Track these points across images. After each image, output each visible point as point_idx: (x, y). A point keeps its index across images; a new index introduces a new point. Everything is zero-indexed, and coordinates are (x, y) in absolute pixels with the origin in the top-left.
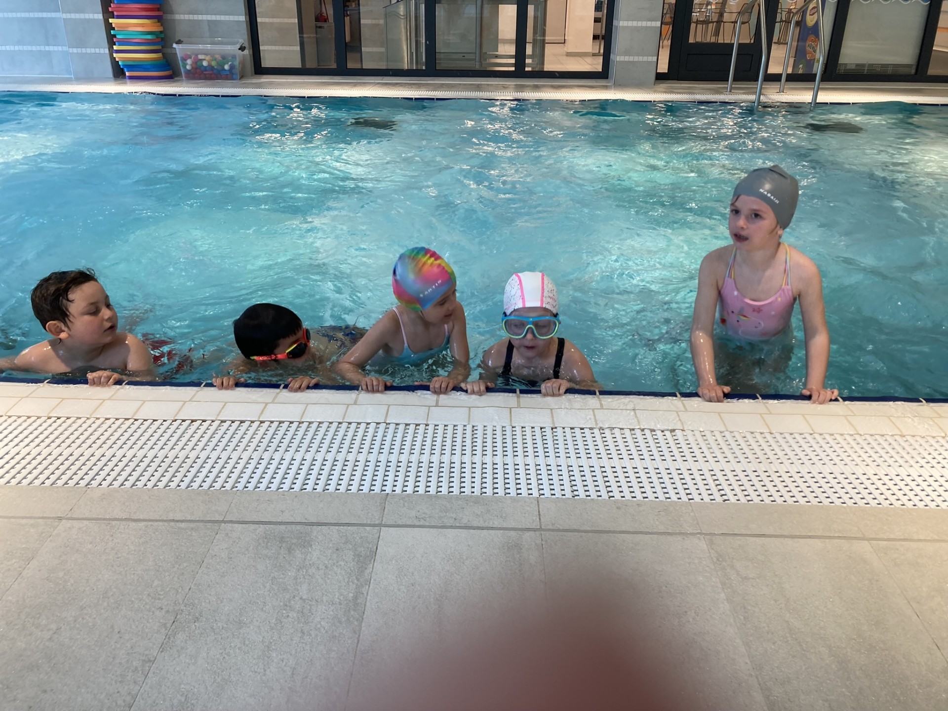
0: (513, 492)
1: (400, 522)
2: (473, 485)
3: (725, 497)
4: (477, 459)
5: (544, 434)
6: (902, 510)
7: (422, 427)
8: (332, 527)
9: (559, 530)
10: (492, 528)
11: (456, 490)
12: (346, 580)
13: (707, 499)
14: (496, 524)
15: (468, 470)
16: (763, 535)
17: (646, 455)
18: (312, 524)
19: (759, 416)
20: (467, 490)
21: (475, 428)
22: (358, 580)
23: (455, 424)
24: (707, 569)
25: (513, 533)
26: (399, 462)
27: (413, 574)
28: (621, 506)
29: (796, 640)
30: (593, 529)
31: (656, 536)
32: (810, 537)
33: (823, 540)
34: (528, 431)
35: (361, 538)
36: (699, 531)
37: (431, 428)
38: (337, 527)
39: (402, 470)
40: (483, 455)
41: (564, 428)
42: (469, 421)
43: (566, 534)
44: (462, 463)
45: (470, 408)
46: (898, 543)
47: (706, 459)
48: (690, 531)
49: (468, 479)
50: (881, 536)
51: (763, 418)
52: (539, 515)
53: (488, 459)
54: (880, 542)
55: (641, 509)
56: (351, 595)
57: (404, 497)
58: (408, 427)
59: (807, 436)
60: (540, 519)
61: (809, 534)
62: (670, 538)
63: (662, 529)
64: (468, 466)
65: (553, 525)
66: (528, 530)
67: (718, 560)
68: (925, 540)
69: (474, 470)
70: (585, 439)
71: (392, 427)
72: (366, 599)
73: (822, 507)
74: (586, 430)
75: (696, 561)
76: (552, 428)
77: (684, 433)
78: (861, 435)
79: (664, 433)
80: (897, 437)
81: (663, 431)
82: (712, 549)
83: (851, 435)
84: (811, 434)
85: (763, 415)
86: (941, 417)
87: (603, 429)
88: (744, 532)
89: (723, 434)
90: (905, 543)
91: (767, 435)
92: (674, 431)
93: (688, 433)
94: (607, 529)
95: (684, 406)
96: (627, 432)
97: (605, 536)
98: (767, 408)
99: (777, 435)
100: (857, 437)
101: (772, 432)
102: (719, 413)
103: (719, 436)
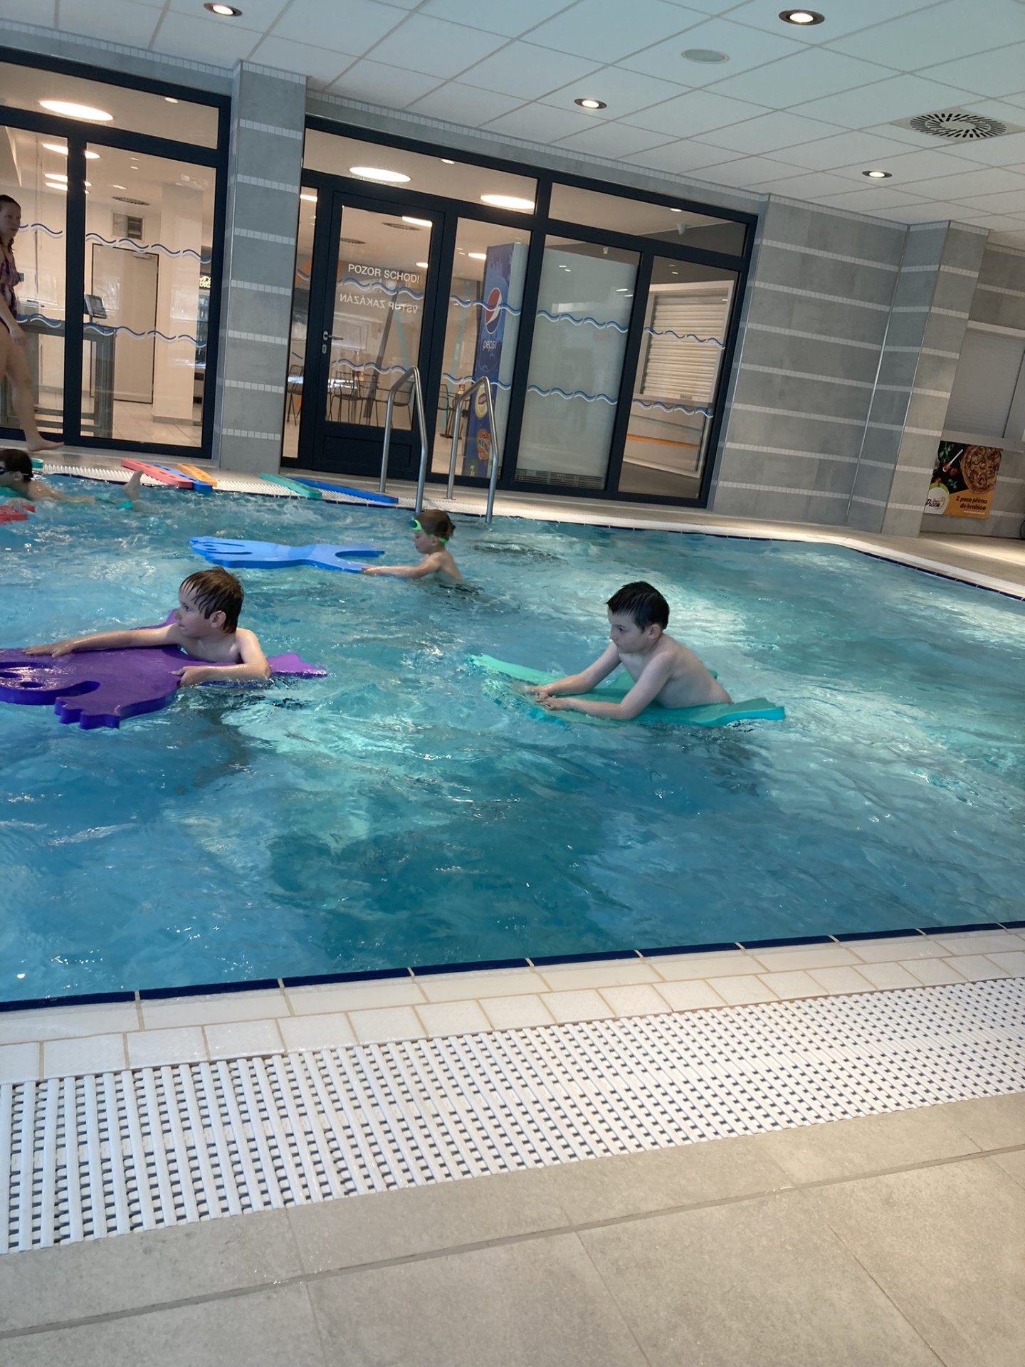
3: (348, 1186)
6: (621, 1158)
13: (317, 1195)
16: (412, 1257)
17: (214, 1116)
19: (409, 1010)
28: (152, 1245)
30: (91, 1313)
31: (215, 1305)
32: (489, 1244)
33: (508, 1246)
36: (299, 1273)
41: (61, 1080)
43: (29, 1338)
46: (619, 1227)
47: (320, 1108)
48: (282, 1275)
50: (596, 1217)
51: (416, 1013)
54: (593, 1231)
55: (194, 1242)
61: (488, 1238)
62: (243, 1302)
63: (229, 1282)
67: (330, 1333)
68: (657, 1212)
70: (100, 1098)
73: (506, 1175)
74: (106, 1079)
75: (290, 1346)
76: (38, 1084)
77: (286, 1060)
78: (561, 1025)
79: (250, 1064)
80: (609, 1023)
81: (249, 1059)
82: (321, 1310)
83: (547, 1027)
84: (490, 1033)
85: (417, 1008)
86: (664, 981)
87: (139, 1070)
88: (379, 1256)
89: (351, 1053)
90: (630, 1224)
91: (422, 1044)
92: (269, 1057)
93: (293, 1059)
94: (119, 1309)
95: (290, 1007)
96: (184, 1070)
97: (112, 1327)
98: (423, 992)
99: (438, 1042)
100: (555, 1029)
101: (430, 1036)
102: (346, 1013)
103: (344, 1057)
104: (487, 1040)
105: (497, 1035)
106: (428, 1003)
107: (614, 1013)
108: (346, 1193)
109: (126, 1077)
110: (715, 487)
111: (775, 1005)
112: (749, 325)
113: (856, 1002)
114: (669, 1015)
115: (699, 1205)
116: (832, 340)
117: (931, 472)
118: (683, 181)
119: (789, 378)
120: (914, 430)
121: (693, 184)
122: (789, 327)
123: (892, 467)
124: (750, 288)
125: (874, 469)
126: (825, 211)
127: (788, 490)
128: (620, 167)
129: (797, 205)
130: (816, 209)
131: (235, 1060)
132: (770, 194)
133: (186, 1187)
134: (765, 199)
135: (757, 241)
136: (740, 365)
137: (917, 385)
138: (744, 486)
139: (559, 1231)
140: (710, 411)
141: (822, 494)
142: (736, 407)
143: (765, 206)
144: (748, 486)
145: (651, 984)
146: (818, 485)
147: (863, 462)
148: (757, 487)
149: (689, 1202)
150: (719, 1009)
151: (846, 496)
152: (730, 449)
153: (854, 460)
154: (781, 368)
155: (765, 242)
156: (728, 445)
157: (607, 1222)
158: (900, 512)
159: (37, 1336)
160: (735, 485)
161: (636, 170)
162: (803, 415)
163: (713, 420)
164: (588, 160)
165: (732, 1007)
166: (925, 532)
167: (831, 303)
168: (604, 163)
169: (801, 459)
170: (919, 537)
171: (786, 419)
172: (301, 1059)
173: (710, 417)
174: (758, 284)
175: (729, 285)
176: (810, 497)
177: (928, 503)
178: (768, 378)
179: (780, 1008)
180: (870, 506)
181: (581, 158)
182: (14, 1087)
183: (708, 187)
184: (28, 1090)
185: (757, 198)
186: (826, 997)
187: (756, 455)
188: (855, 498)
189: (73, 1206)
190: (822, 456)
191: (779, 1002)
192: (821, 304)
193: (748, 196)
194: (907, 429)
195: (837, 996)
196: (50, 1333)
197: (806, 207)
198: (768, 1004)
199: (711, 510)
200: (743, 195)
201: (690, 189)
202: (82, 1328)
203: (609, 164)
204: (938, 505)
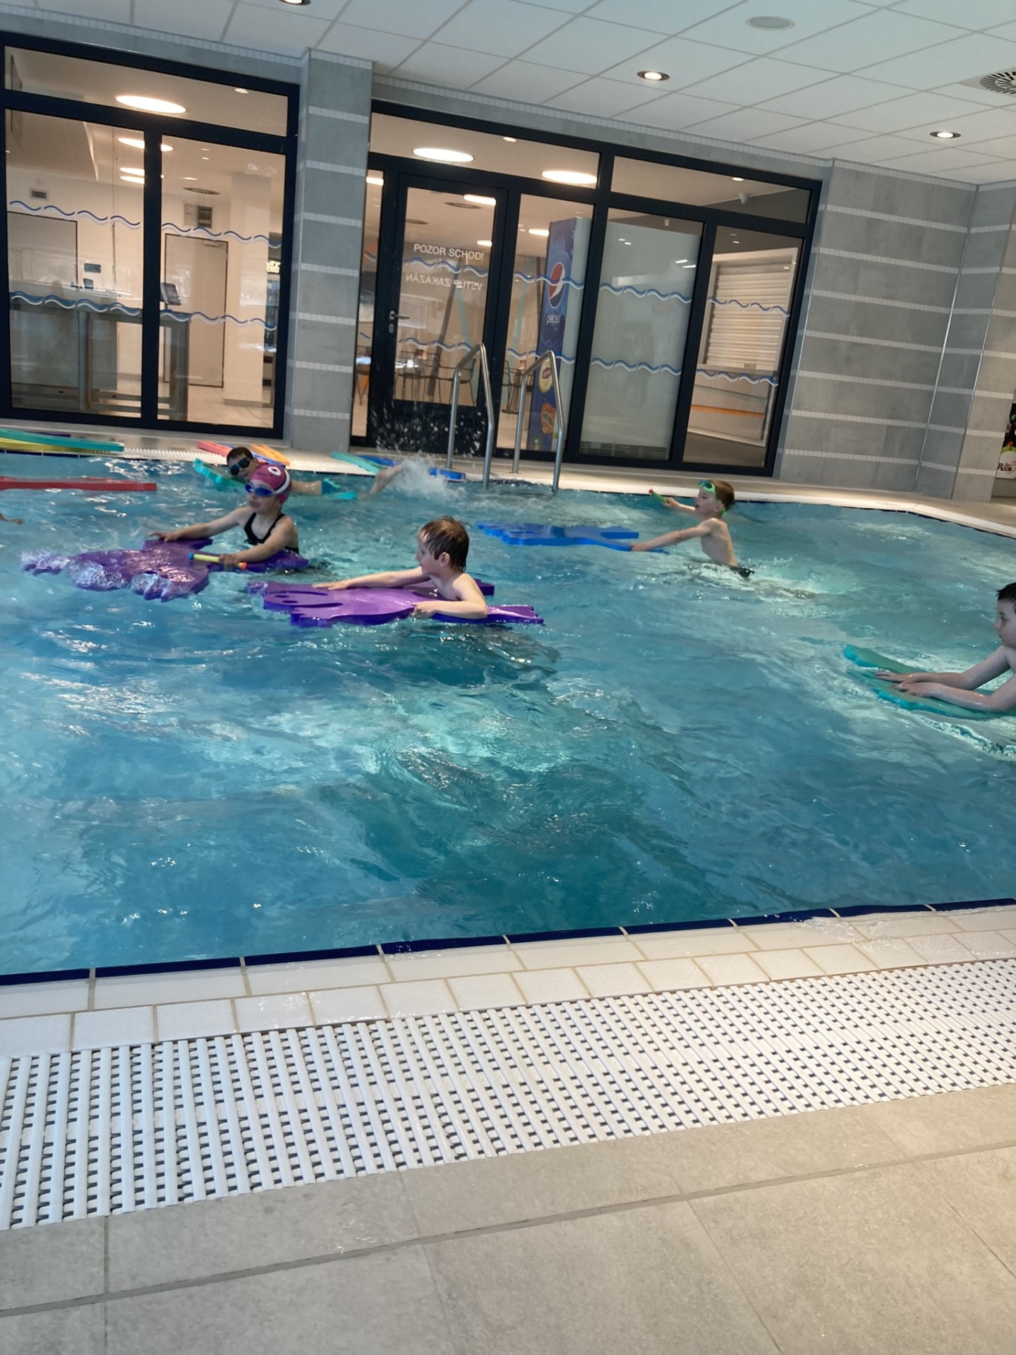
0: (54, 1211)
3: (459, 1150)
6: (728, 1127)
9: (144, 1291)
13: (428, 1159)
16: (525, 1223)
17: (323, 1080)
19: (508, 977)
24: (431, 1324)
25: (45, 1317)
28: (271, 1204)
30: (217, 1271)
31: (336, 1265)
32: (600, 1211)
33: (620, 1213)
36: (416, 1236)
41: (175, 1043)
43: (159, 1295)
46: (730, 1196)
47: (425, 1073)
48: (401, 1237)
50: (706, 1186)
51: (514, 981)
52: (106, 1259)
54: (705, 1200)
55: (312, 1203)
59: (582, 1004)
60: (106, 1270)
61: (599, 1205)
62: (363, 1263)
63: (348, 1244)
65: (134, 1278)
66: (79, 1302)
68: (769, 1182)
73: (614, 1142)
74: (217, 1042)
75: (412, 1308)
76: (153, 1046)
77: (389, 1025)
78: (659, 994)
79: (355, 1029)
80: (707, 992)
81: (354, 1024)
82: (440, 1272)
83: (645, 995)
84: (588, 1001)
85: (514, 974)
86: (760, 950)
87: (248, 1034)
88: (493, 1221)
89: (453, 1019)
90: (741, 1194)
91: (522, 1010)
92: (373, 1022)
93: (397, 1024)
94: (245, 1267)
95: (390, 973)
96: (291, 1034)
97: (238, 1285)
98: (519, 960)
99: (537, 1009)
100: (653, 997)
101: (530, 1003)
102: (446, 979)
103: (446, 1023)
104: (586, 1007)
105: (595, 1003)
106: (525, 970)
107: (712, 982)
108: (457, 1158)
109: (236, 1040)
110: (781, 455)
111: (875, 975)
112: (813, 292)
113: (958, 972)
114: (767, 984)
115: (809, 1176)
116: (898, 304)
117: (1003, 435)
118: (746, 150)
119: (855, 344)
120: (985, 394)
121: (756, 152)
122: (855, 292)
123: (961, 431)
124: (815, 254)
125: (943, 434)
126: (891, 174)
127: (856, 457)
128: (682, 138)
129: (861, 169)
130: (882, 172)
131: (339, 1025)
132: (834, 159)
133: (301, 1148)
134: (830, 164)
135: (821, 208)
136: (805, 333)
137: (988, 348)
138: (810, 453)
139: (670, 1199)
140: (775, 379)
141: (891, 460)
142: (802, 374)
143: (830, 171)
144: (815, 454)
145: (746, 953)
146: (886, 451)
147: (933, 427)
148: (824, 455)
149: (800, 1172)
150: (817, 978)
151: (914, 462)
152: (796, 417)
153: (923, 426)
154: (847, 334)
155: (829, 208)
156: (794, 413)
157: (718, 1191)
158: (971, 477)
159: (167, 1294)
160: (801, 453)
161: (698, 141)
162: (870, 381)
163: (778, 388)
164: (649, 132)
165: (830, 977)
166: (997, 497)
167: (899, 268)
168: (666, 135)
169: (868, 425)
170: (991, 502)
171: (852, 386)
172: (404, 1024)
173: (774, 385)
174: (822, 250)
175: (793, 252)
176: (879, 463)
177: (1000, 467)
178: (834, 345)
179: (880, 978)
180: (939, 472)
181: (643, 131)
182: (132, 1048)
183: (771, 155)
184: (145, 1053)
185: (822, 164)
186: (926, 967)
187: (823, 421)
188: (925, 464)
189: (194, 1164)
190: (890, 422)
191: (878, 972)
192: (887, 268)
193: (812, 162)
194: (978, 393)
195: (937, 966)
196: (178, 1291)
197: (871, 170)
198: (867, 973)
199: (778, 478)
200: (807, 161)
201: (754, 157)
202: (209, 1288)
203: (671, 136)
204: (1010, 469)
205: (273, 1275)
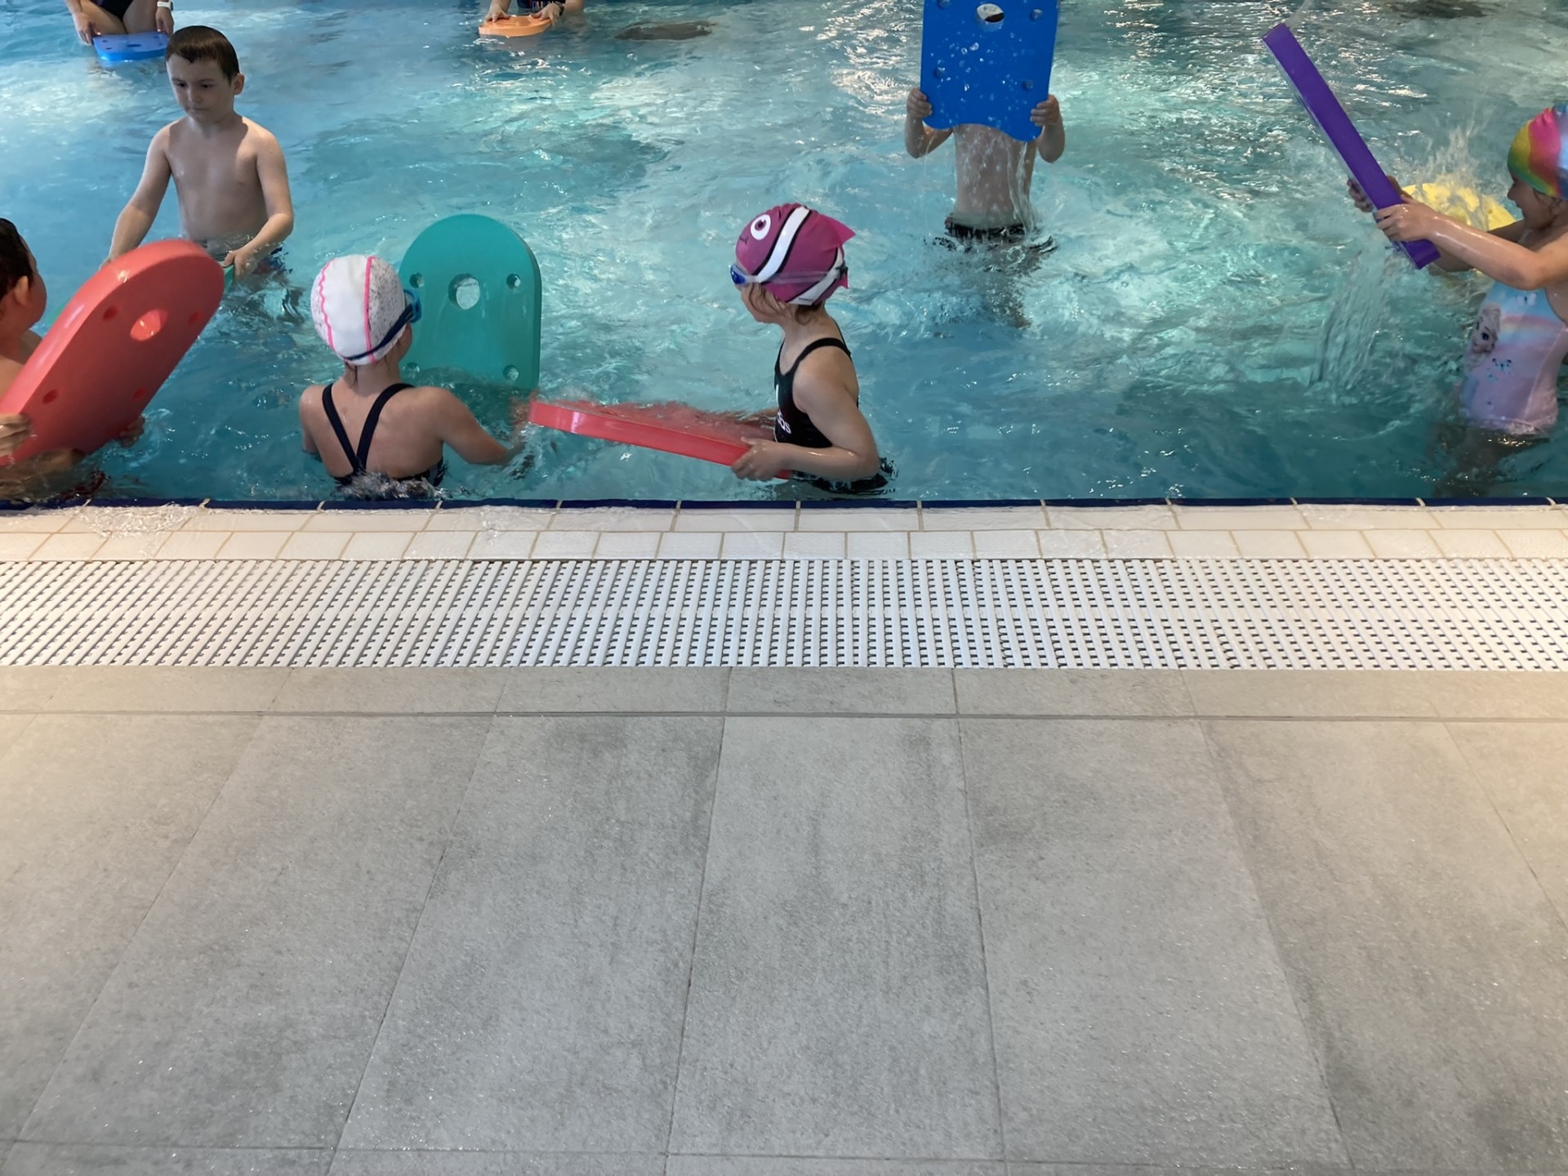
0: (915, 661)
1: (751, 709)
2: (856, 651)
3: (1234, 662)
4: (860, 612)
5: (960, 570)
6: (1499, 674)
7: (775, 566)
8: (653, 719)
9: (983, 716)
10: (886, 715)
11: (831, 660)
12: (680, 794)
13: (1206, 665)
14: (892, 709)
15: (847, 629)
16: (1289, 718)
17: (1116, 599)
18: (626, 714)
19: (1292, 534)
20: (848, 660)
21: (856, 564)
22: (697, 792)
23: (825, 558)
24: (1202, 768)
25: (917, 722)
26: (744, 619)
27: (775, 783)
28: (1077, 678)
29: (1327, 866)
30: (1035, 713)
31: (1128, 722)
32: (1358, 719)
33: (1376, 723)
34: (936, 565)
35: (697, 732)
36: (1193, 714)
37: (789, 565)
38: (661, 718)
39: (750, 631)
40: (869, 606)
41: (990, 561)
42: (846, 555)
43: (995, 721)
44: (838, 619)
45: (846, 533)
46: (1488, 725)
47: (1207, 603)
48: (1179, 712)
49: (847, 643)
50: (1464, 714)
51: (1298, 538)
52: (955, 694)
53: (877, 612)
54: (1461, 724)
55: (1107, 681)
56: (688, 814)
57: (755, 672)
58: (753, 565)
59: (1365, 563)
60: (956, 700)
61: (1358, 715)
62: (1149, 725)
63: (1137, 711)
64: (847, 623)
65: (976, 708)
66: (939, 716)
67: (1219, 755)
68: (1531, 720)
69: (856, 629)
70: (1022, 577)
71: (730, 566)
72: (710, 820)
73: (1380, 672)
74: (1025, 563)
75: (1187, 757)
76: (973, 562)
77: (1175, 564)
78: (1449, 560)
79: (1143, 564)
80: (1504, 562)
81: (1142, 560)
82: (1212, 739)
83: (1433, 560)
84: (1372, 560)
85: (1299, 532)
87: (1050, 560)
88: (1260, 713)
89: (1235, 564)
90: (1499, 724)
91: (1302, 563)
92: (1160, 560)
93: (1182, 564)
94: (1056, 713)
95: (1177, 521)
96: (1087, 564)
97: (1052, 723)
98: (1305, 519)
99: (1318, 563)
100: (1442, 562)
101: (1312, 558)
102: (1230, 531)
103: (1228, 567)
104: (1369, 567)
105: (1380, 562)
106: (1310, 529)
107: (1512, 554)
108: (1232, 667)
109: (1040, 564)
131: (1130, 560)
139: (1426, 719)
145: (1560, 529)
157: (1475, 720)
159: (1000, 720)
172: (1189, 565)
184: (967, 567)
196: (1008, 720)
202: (1031, 721)
205: (1078, 721)
